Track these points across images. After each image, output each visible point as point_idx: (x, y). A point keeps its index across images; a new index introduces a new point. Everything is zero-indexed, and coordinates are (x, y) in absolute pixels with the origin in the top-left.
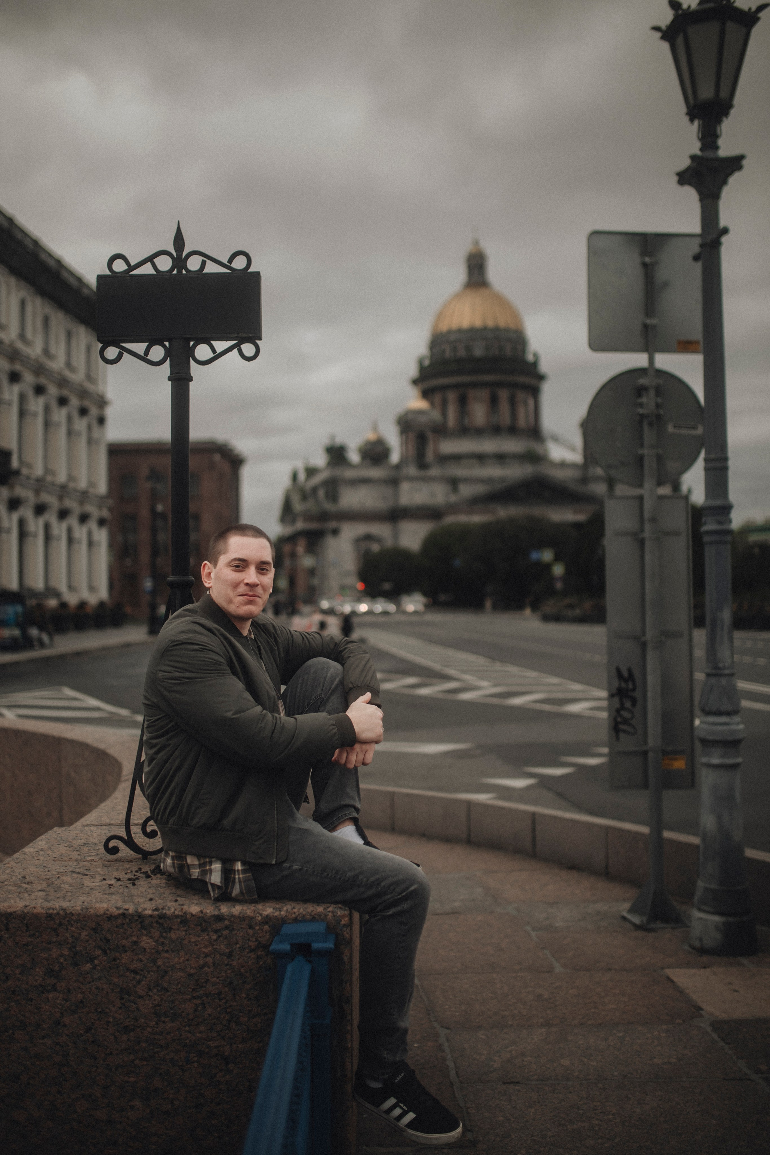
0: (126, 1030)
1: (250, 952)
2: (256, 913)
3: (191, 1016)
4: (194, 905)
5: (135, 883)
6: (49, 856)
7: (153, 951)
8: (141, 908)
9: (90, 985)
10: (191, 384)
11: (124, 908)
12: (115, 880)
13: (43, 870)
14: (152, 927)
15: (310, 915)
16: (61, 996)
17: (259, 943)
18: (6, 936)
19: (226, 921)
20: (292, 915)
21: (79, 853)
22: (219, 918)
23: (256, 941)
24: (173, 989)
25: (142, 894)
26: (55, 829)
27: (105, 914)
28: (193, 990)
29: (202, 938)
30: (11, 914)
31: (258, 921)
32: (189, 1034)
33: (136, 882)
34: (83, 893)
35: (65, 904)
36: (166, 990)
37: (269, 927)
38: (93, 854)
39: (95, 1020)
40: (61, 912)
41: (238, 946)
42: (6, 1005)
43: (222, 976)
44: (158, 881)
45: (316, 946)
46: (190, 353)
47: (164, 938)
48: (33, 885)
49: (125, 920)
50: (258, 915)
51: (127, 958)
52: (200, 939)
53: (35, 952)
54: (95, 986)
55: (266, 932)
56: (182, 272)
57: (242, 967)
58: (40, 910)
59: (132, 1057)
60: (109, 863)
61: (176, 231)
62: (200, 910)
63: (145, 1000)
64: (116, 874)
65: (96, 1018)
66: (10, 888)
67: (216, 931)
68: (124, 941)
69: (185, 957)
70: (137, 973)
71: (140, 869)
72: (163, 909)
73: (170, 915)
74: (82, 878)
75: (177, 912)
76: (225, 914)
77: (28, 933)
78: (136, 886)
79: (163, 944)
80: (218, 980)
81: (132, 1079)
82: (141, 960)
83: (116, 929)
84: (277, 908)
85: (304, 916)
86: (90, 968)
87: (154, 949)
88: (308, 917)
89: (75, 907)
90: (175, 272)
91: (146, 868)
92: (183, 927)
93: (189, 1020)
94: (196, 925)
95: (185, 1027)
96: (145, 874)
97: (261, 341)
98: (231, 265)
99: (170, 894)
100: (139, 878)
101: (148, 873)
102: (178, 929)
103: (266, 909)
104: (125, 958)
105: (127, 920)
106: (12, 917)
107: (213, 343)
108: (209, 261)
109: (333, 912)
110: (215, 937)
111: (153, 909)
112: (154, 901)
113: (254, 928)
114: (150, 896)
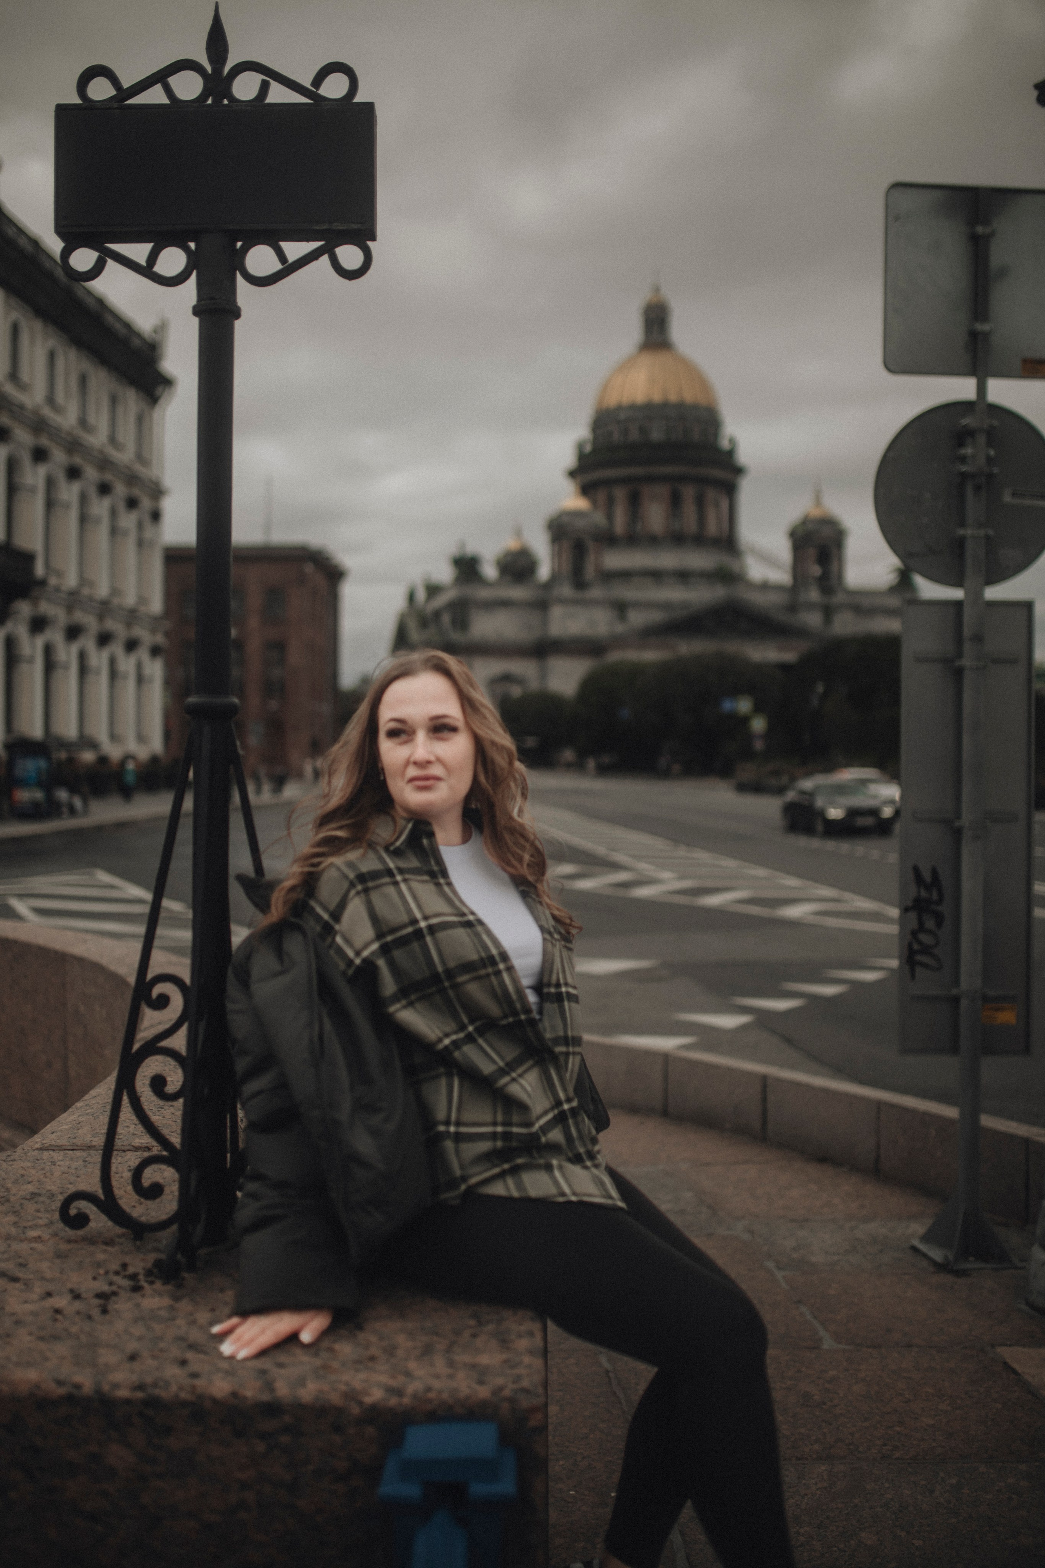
1: (337, 1480)
2: (349, 1397)
4: (220, 1375)
5: (109, 1307)
7: (132, 1475)
8: (109, 1379)
10: (237, 324)
11: (72, 1379)
14: (129, 1424)
15: (464, 1406)
17: (355, 1463)
19: (286, 1415)
20: (424, 1406)
22: (273, 1408)
23: (349, 1458)
25: (116, 1341)
27: (32, 1394)
29: (233, 1449)
31: (353, 1417)
33: (110, 1301)
37: (377, 1430)
38: (39, 1224)
41: (311, 1467)
43: (277, 1531)
44: (158, 1299)
45: (478, 1489)
46: (237, 263)
47: (155, 1447)
49: (74, 1408)
50: (353, 1404)
51: (76, 1488)
52: (230, 1452)
55: (371, 1441)
56: (222, 102)
57: (318, 1512)
60: (69, 1248)
61: (211, 22)
64: (74, 1281)
67: (265, 1436)
68: (70, 1452)
69: (198, 1489)
71: (124, 1266)
72: (155, 1385)
73: (169, 1400)
75: (183, 1395)
76: (282, 1400)
78: (108, 1317)
79: (152, 1460)
80: (267, 1539)
82: (105, 1494)
83: (54, 1428)
84: (393, 1388)
85: (450, 1407)
87: (133, 1470)
88: (459, 1409)
90: (210, 102)
91: (136, 1266)
92: (196, 1425)
94: (223, 1423)
96: (133, 1280)
97: (374, 242)
98: (319, 92)
99: (174, 1341)
100: (119, 1290)
101: (139, 1278)
102: (185, 1431)
103: (371, 1390)
104: (72, 1489)
105: (79, 1409)
107: (283, 244)
108: (275, 82)
109: (511, 1400)
110: (261, 1448)
111: (134, 1385)
112: (138, 1363)
113: (344, 1432)
114: (132, 1346)
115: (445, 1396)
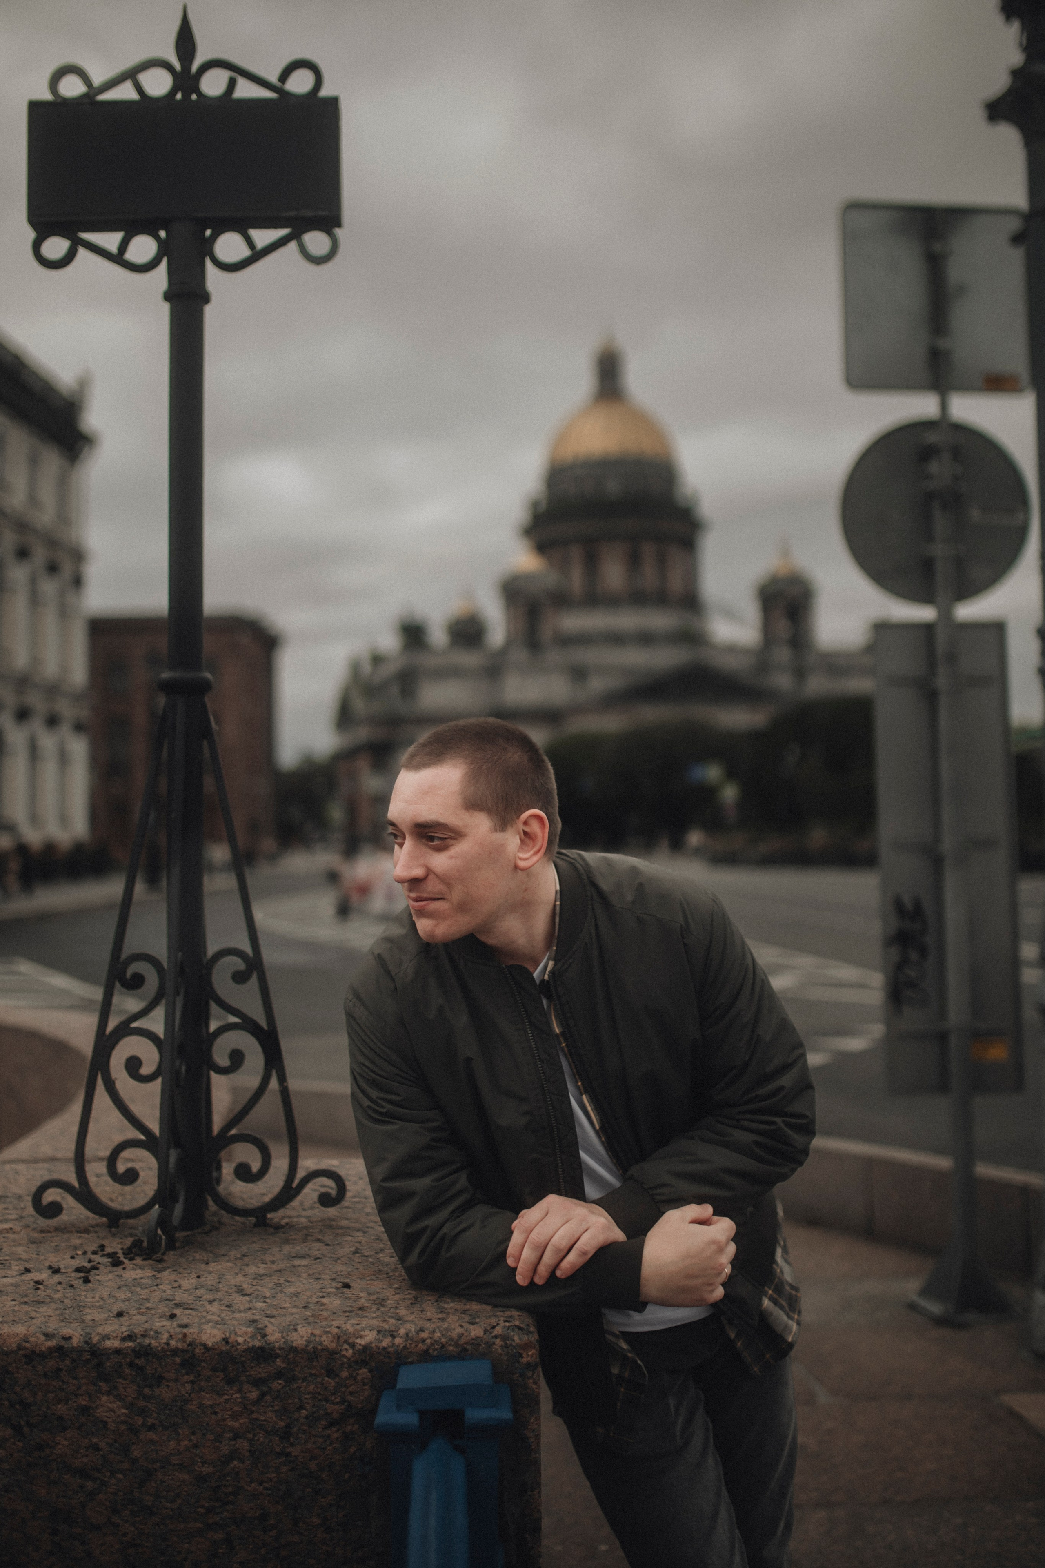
1: (331, 1424)
2: (342, 1340)
4: (210, 1325)
5: (90, 1278)
7: (123, 1427)
8: (98, 1334)
11: (60, 1334)
12: (49, 1272)
14: (120, 1375)
15: (457, 1345)
17: (349, 1407)
19: (278, 1360)
20: (416, 1346)
22: (264, 1354)
23: (343, 1401)
24: (165, 1508)
25: (102, 1303)
27: (20, 1347)
28: (208, 1510)
29: (226, 1397)
31: (346, 1360)
33: (92, 1275)
36: (151, 1512)
37: (370, 1371)
38: (11, 1217)
41: (304, 1412)
43: (271, 1479)
44: (139, 1271)
45: (475, 1415)
46: (206, 249)
47: (146, 1398)
49: (63, 1361)
50: (346, 1346)
51: (66, 1443)
52: (222, 1400)
55: (364, 1384)
56: (191, 98)
57: (312, 1458)
60: (44, 1235)
61: (179, 23)
62: (224, 1336)
63: (105, 1535)
64: (52, 1259)
67: (257, 1383)
68: (59, 1406)
69: (190, 1440)
70: (87, 1476)
71: (102, 1247)
72: (144, 1335)
73: (160, 1348)
75: (173, 1343)
78: (90, 1285)
79: (143, 1412)
80: (261, 1488)
82: (97, 1449)
83: (43, 1381)
84: (385, 1331)
85: (443, 1346)
87: (124, 1422)
88: (451, 1348)
90: (178, 98)
91: (115, 1245)
92: (187, 1374)
94: (214, 1370)
96: (112, 1258)
97: (341, 229)
98: (285, 87)
99: (160, 1301)
100: (99, 1265)
101: (118, 1255)
102: (177, 1380)
103: (362, 1333)
104: (62, 1444)
105: (68, 1362)
107: (252, 232)
108: (243, 78)
109: (504, 1338)
110: (254, 1395)
111: (123, 1336)
112: (125, 1318)
113: (337, 1375)
114: (118, 1307)
115: (438, 1335)
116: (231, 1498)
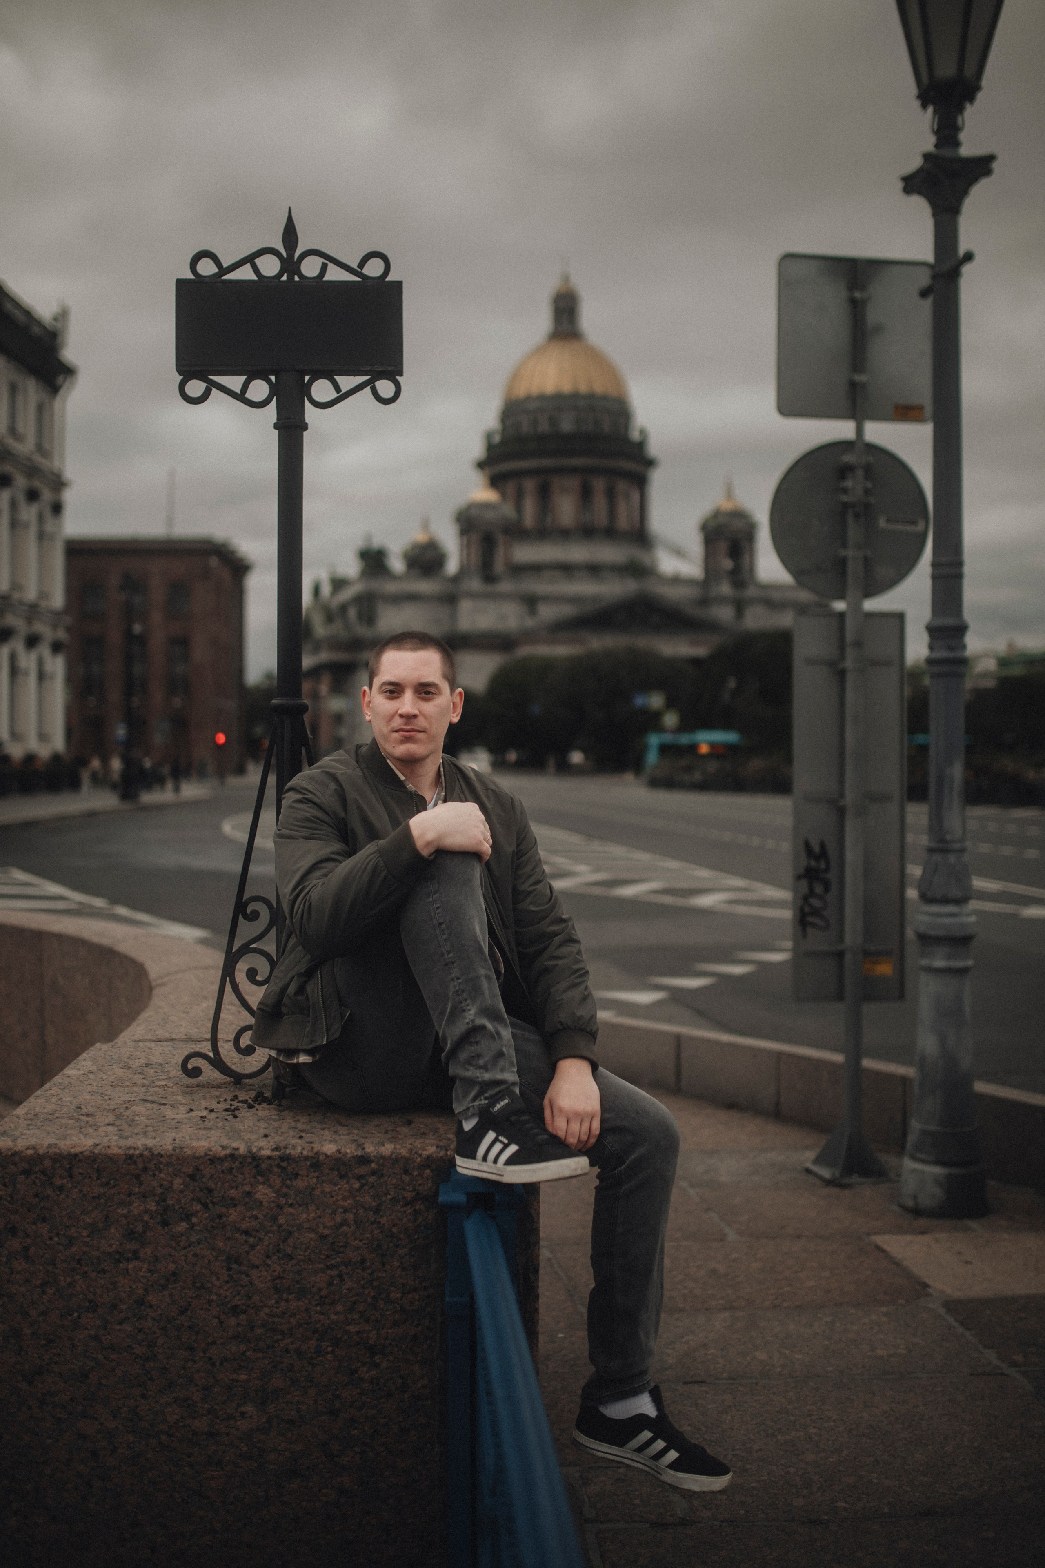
0: (235, 1310)
1: (406, 1204)
2: (413, 1152)
3: (323, 1293)
4: (327, 1142)
5: (235, 1115)
6: (104, 1081)
7: (273, 1205)
8: (255, 1147)
9: (186, 1250)
10: (305, 433)
11: (232, 1146)
12: (207, 1111)
13: (102, 1098)
14: (271, 1172)
16: (146, 1266)
17: (418, 1193)
18: (70, 1185)
19: (373, 1164)
21: (143, 1076)
22: (364, 1160)
23: (414, 1190)
24: (300, 1255)
25: (251, 1129)
26: (98, 1045)
27: (206, 1154)
28: (327, 1256)
29: (339, 1187)
30: (76, 1155)
31: (416, 1164)
32: (322, 1317)
33: (236, 1113)
34: (170, 1128)
35: (150, 1143)
36: (291, 1258)
37: (432, 1171)
38: (162, 1077)
39: (192, 1298)
40: (146, 1153)
41: (389, 1197)
42: (69, 1279)
43: (367, 1238)
44: (267, 1111)
45: (501, 1196)
46: (305, 391)
47: (288, 1187)
48: (95, 1117)
49: (235, 1162)
50: (416, 1156)
51: (236, 1214)
52: (337, 1188)
53: (110, 1206)
54: (192, 1253)
55: (427, 1180)
56: (294, 278)
57: (394, 1226)
58: (115, 1150)
59: (243, 1347)
60: (191, 1088)
61: (286, 221)
62: (337, 1149)
63: (261, 1271)
64: (204, 1104)
65: (194, 1295)
66: (63, 1121)
67: (359, 1178)
68: (232, 1191)
69: (316, 1213)
70: (251, 1236)
71: (236, 1097)
72: (285, 1148)
73: (296, 1156)
74: (160, 1109)
75: (305, 1153)
76: (372, 1154)
77: (99, 1181)
78: (238, 1119)
79: (285, 1195)
80: (361, 1244)
81: (243, 1377)
82: (256, 1218)
83: (221, 1175)
86: (187, 1228)
87: (273, 1202)
89: (164, 1146)
90: (284, 278)
91: (244, 1095)
92: (314, 1172)
93: (321, 1297)
95: (316, 1305)
96: (246, 1103)
97: (402, 377)
98: (363, 271)
99: (289, 1128)
100: (239, 1108)
101: (250, 1102)
102: (307, 1176)
103: (427, 1148)
104: (234, 1215)
105: (237, 1163)
106: (77, 1159)
108: (332, 264)
110: (357, 1185)
111: (272, 1148)
112: (269, 1138)
113: (410, 1174)
114: (262, 1132)
116: (342, 1249)
